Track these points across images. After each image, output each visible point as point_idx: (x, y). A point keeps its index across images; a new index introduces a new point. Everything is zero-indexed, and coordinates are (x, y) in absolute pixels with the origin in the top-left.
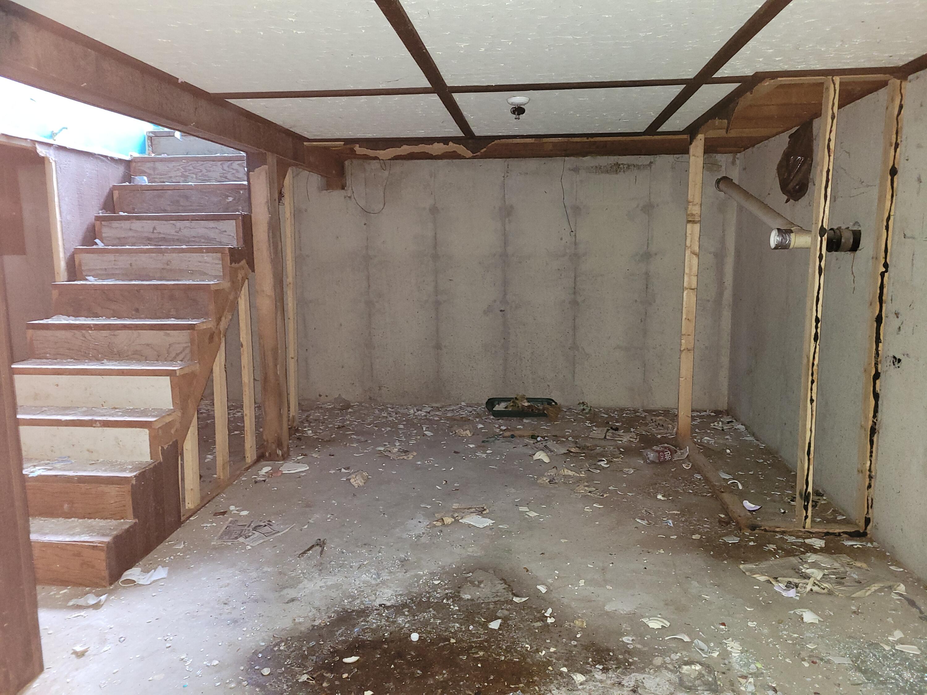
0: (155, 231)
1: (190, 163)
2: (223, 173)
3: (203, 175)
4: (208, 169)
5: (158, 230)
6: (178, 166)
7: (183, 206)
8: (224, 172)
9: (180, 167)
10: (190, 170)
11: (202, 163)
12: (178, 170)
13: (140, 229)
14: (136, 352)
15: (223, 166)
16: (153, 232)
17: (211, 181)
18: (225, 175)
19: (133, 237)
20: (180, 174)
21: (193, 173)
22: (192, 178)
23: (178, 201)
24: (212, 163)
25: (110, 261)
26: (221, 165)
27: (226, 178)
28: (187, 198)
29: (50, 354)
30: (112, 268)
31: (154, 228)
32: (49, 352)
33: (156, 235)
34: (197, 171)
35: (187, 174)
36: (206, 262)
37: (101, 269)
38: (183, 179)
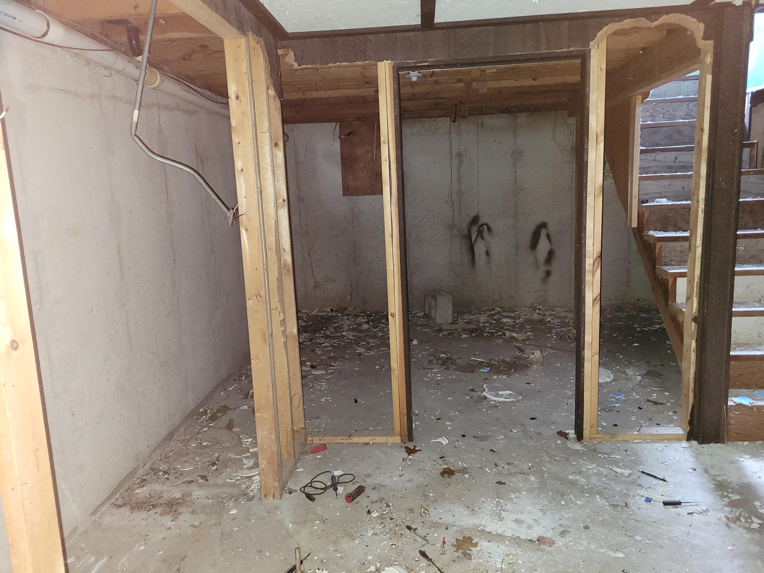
0: (676, 161)
1: (659, 105)
2: (688, 112)
3: (669, 114)
4: (675, 108)
5: (679, 159)
6: (647, 108)
7: (675, 140)
8: (689, 110)
9: (650, 109)
10: (658, 111)
11: (671, 104)
12: (648, 111)
13: (663, 160)
14: (752, 257)
15: (688, 106)
16: (674, 162)
17: (676, 119)
18: (690, 113)
19: (656, 166)
20: (649, 115)
21: (660, 113)
22: (660, 117)
23: (671, 136)
24: (679, 103)
25: (665, 186)
26: (687, 105)
27: (690, 115)
28: (680, 133)
29: (675, 261)
30: (667, 191)
31: (676, 158)
32: (674, 259)
33: (676, 164)
34: (665, 111)
35: (655, 114)
36: (751, 183)
37: (655, 193)
38: (651, 118)
